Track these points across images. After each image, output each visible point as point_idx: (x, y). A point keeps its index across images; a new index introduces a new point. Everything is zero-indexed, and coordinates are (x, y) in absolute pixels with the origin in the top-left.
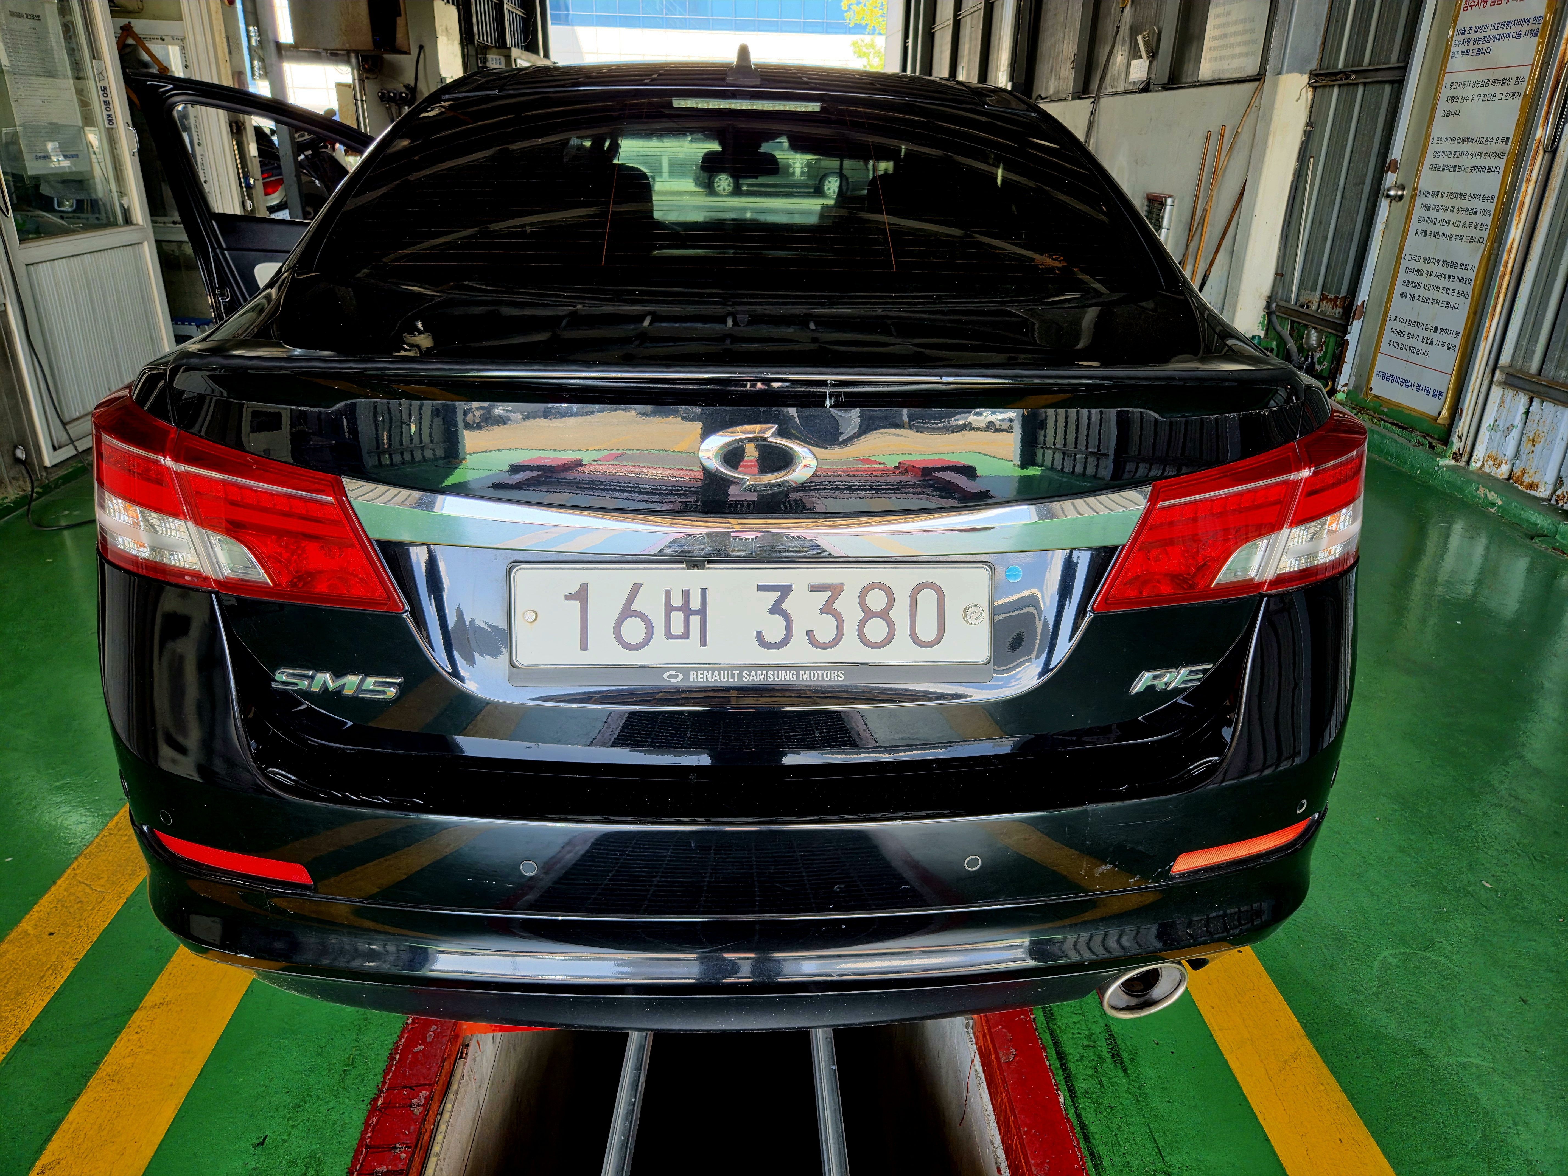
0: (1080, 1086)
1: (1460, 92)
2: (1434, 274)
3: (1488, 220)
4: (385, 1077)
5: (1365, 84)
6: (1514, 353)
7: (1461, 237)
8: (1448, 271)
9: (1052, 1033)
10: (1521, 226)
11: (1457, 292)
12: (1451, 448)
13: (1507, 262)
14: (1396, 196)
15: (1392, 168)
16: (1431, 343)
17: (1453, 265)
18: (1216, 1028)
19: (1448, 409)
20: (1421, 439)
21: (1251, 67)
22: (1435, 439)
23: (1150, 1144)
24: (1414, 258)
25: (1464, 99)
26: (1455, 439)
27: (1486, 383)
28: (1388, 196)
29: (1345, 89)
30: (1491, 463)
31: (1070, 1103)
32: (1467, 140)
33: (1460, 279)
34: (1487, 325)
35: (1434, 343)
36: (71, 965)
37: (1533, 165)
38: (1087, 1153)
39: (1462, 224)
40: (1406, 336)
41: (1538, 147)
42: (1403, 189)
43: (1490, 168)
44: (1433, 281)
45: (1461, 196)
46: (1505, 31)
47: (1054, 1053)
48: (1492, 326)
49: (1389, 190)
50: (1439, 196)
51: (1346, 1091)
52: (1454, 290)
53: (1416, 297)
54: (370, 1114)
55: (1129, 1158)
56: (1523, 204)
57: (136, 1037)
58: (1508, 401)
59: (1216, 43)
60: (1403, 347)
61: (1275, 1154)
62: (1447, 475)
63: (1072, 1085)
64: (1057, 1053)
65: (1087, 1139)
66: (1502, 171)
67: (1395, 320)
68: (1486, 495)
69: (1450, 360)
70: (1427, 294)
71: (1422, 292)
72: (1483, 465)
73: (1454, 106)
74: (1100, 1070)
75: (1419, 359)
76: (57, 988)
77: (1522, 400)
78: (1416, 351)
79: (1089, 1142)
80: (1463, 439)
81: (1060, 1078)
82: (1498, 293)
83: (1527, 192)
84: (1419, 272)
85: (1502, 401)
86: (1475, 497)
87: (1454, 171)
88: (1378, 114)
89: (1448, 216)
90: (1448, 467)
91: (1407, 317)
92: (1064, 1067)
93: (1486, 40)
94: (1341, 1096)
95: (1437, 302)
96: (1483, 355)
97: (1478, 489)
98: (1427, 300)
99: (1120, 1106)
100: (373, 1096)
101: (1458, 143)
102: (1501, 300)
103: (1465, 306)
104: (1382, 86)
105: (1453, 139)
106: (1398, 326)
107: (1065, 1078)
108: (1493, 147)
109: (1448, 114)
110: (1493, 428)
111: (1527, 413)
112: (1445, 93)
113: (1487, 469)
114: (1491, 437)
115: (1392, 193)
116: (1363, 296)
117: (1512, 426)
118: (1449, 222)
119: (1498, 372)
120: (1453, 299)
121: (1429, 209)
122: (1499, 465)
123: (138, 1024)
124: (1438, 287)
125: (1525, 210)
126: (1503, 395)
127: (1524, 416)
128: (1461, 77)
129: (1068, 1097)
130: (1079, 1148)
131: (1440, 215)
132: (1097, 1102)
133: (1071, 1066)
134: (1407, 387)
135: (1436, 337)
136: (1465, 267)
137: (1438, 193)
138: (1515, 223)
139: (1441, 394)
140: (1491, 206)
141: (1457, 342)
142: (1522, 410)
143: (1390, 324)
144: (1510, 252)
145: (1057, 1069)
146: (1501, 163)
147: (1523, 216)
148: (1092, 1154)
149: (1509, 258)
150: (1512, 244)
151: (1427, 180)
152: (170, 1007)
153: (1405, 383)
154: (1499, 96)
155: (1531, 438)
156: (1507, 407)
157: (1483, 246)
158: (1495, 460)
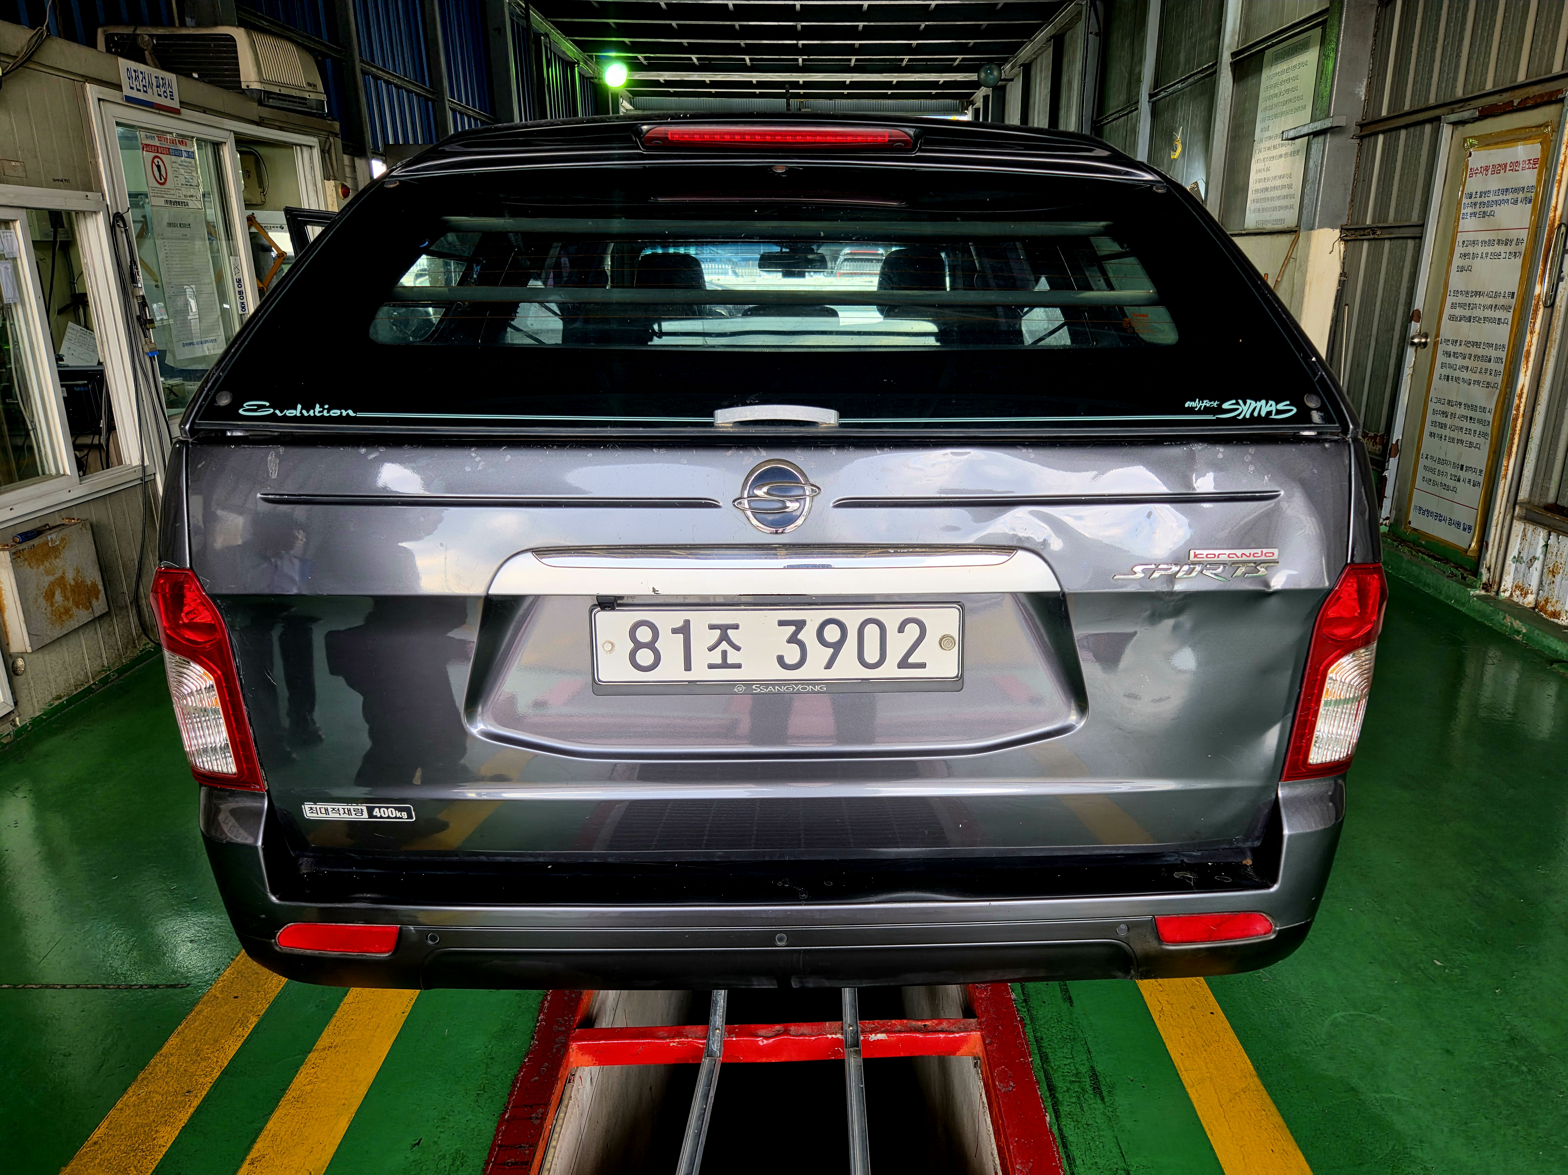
0: (1064, 1109)
1: (1471, 250)
2: (1457, 416)
3: (1501, 367)
4: (509, 1099)
5: (1390, 239)
6: (1532, 490)
7: (1478, 382)
8: (1470, 413)
9: (1045, 1071)
10: (1529, 373)
11: (1478, 433)
12: (1481, 579)
13: (1519, 406)
14: (1420, 344)
15: (1415, 317)
16: (1459, 480)
17: (1473, 408)
18: (1182, 1069)
19: (1477, 543)
20: (1455, 571)
21: (1290, 219)
22: (1466, 570)
23: (1115, 1150)
24: (1439, 401)
25: (1475, 256)
26: (1484, 571)
27: (1508, 517)
28: (1413, 344)
29: (1373, 242)
30: (1518, 593)
31: (1055, 1121)
32: (1478, 294)
33: (1480, 421)
34: (1505, 463)
35: (1461, 480)
36: (254, 1020)
37: (1535, 318)
38: (1063, 1156)
39: (1479, 370)
40: (1436, 473)
41: (1538, 302)
42: (1426, 337)
43: (1499, 319)
44: (1458, 423)
45: (1476, 344)
46: (1505, 198)
47: (1046, 1086)
48: (1510, 464)
49: (1413, 338)
50: (1458, 344)
51: (1283, 1116)
52: (1475, 431)
53: (1443, 437)
54: (500, 1124)
55: (1097, 1160)
56: (1528, 352)
57: (313, 1071)
58: (1529, 534)
59: (1259, 196)
60: (1435, 484)
61: (1217, 1159)
62: (1477, 604)
63: (1058, 1109)
64: (1048, 1086)
65: (1065, 1146)
66: (1510, 323)
67: (1427, 458)
68: (1512, 623)
69: (1474, 496)
70: (1454, 434)
71: (1446, 432)
72: (1511, 595)
73: (1466, 262)
74: (1082, 1098)
75: (1448, 494)
76: (246, 1037)
77: (1542, 534)
78: (1446, 487)
79: (1067, 1148)
80: (1492, 570)
81: (1049, 1104)
82: (1513, 435)
83: (1532, 342)
84: (1444, 414)
85: (1524, 535)
86: (1503, 625)
87: (1470, 321)
88: (1403, 267)
89: (1466, 363)
90: (1479, 597)
91: (1436, 456)
92: (1053, 1096)
93: (1489, 204)
94: (1279, 1120)
95: (1462, 442)
96: (1504, 491)
97: (1505, 618)
98: (1452, 440)
99: (1096, 1124)
100: (501, 1112)
101: (1472, 296)
102: (1516, 441)
103: (1485, 446)
104: (1405, 241)
105: (1467, 293)
106: (1429, 463)
107: (1053, 1104)
108: (1501, 301)
109: (1461, 269)
110: (1518, 559)
111: (1546, 545)
112: (1459, 250)
113: (1515, 599)
114: (1516, 569)
115: (1416, 340)
116: (1397, 435)
117: (1535, 558)
118: (1468, 368)
119: (1517, 508)
120: (1476, 440)
121: (1450, 356)
122: (1526, 594)
123: (313, 1062)
124: (1462, 428)
125: (1531, 359)
126: (1524, 529)
127: (1545, 549)
128: (1471, 237)
129: (1054, 1117)
130: (1058, 1153)
131: (1459, 362)
132: (1077, 1121)
133: (1059, 1096)
134: (1440, 520)
135: (1462, 474)
136: (1484, 410)
137: (1457, 341)
138: (1523, 370)
139: (1470, 528)
140: (1503, 355)
141: (1481, 479)
142: (1542, 543)
143: (1422, 462)
144: (1520, 397)
145: (1046, 1097)
146: (1509, 316)
147: (1531, 364)
148: (1068, 1157)
149: (1520, 402)
150: (1522, 389)
151: (1447, 329)
152: (337, 1049)
153: (1439, 517)
154: (1503, 255)
155: (1551, 569)
156: (1529, 540)
157: (1498, 391)
158: (1522, 590)
